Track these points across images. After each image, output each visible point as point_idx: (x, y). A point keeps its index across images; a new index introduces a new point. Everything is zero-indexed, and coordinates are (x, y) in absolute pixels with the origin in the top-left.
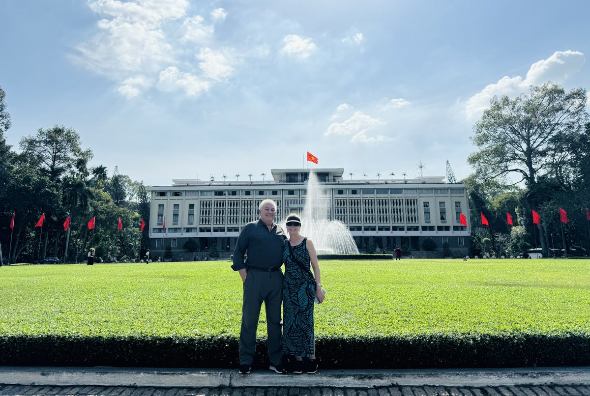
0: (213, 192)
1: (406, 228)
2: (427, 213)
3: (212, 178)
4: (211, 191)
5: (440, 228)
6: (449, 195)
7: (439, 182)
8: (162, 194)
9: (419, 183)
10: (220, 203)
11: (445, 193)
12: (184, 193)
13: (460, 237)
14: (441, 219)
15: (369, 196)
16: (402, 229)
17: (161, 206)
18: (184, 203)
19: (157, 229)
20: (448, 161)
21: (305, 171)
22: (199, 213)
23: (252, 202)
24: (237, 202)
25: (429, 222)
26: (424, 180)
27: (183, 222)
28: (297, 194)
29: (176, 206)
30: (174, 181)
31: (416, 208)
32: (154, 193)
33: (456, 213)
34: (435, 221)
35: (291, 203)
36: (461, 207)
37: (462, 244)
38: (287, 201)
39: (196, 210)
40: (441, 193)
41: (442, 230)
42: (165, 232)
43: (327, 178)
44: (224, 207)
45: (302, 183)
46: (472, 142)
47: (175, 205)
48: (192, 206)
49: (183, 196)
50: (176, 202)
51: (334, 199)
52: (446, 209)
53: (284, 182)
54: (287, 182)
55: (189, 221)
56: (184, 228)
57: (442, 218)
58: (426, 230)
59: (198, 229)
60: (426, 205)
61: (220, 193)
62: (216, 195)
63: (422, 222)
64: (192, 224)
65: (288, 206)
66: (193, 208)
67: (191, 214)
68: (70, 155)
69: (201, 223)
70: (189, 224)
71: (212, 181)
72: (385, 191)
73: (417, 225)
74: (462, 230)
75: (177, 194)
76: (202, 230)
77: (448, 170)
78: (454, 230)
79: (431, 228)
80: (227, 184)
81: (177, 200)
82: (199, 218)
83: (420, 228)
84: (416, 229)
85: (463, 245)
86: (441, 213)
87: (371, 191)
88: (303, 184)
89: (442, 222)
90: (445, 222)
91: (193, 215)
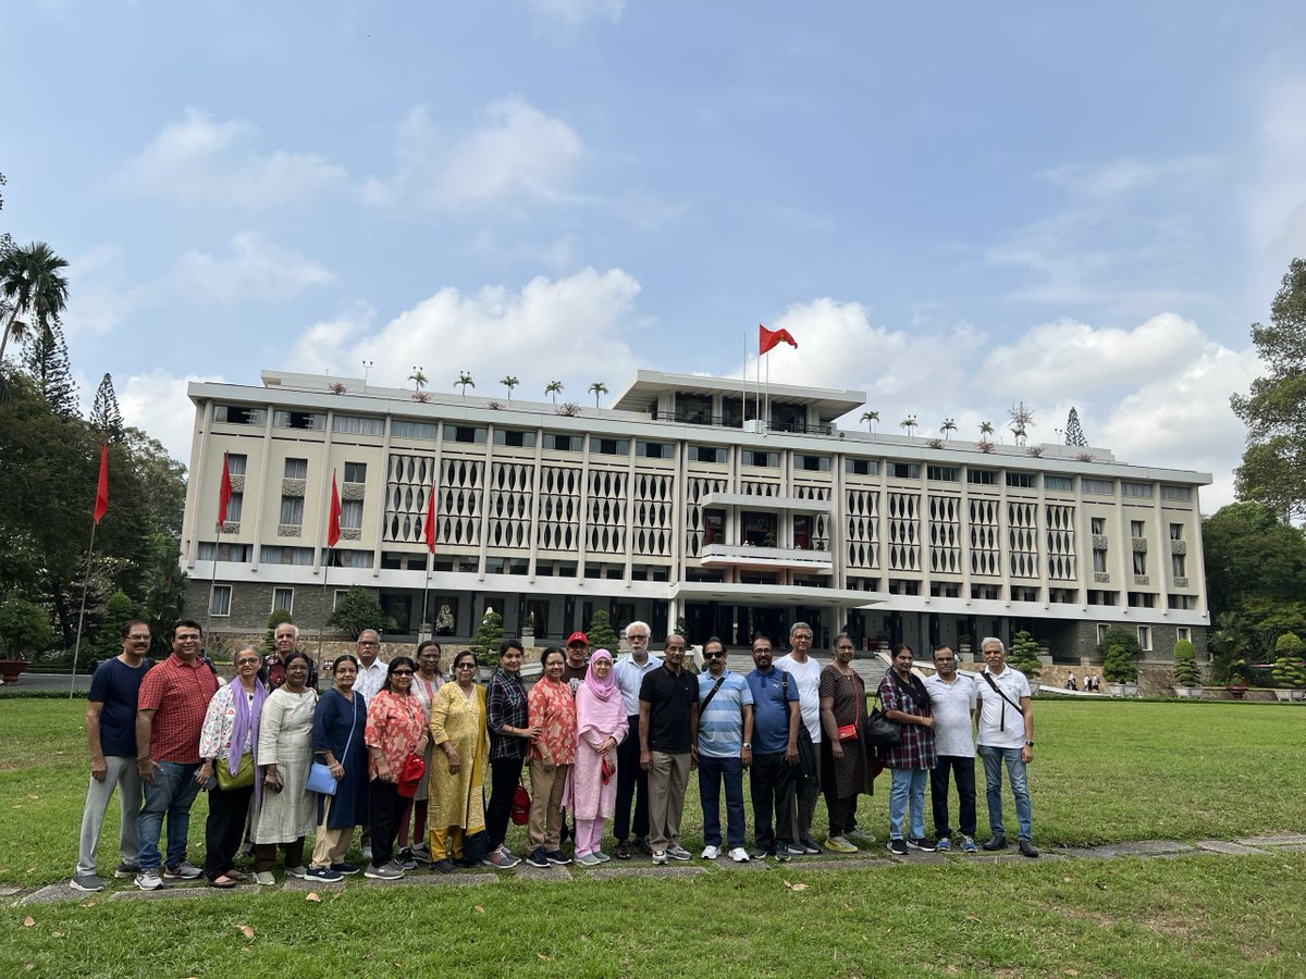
1: (1046, 594)
2: (1100, 552)
4: (432, 423)
5: (1133, 599)
6: (1157, 501)
8: (239, 413)
9: (1078, 461)
11: (1144, 496)
12: (329, 418)
13: (1182, 628)
14: (1135, 572)
17: (236, 461)
18: (323, 456)
19: (214, 545)
22: (384, 499)
23: (576, 475)
24: (524, 472)
25: (1105, 579)
28: (728, 462)
29: (295, 466)
31: (1070, 536)
32: (209, 407)
33: (1174, 555)
36: (1184, 538)
38: (692, 482)
39: (372, 488)
40: (1135, 495)
42: (247, 559)
47: (289, 461)
48: (355, 471)
49: (324, 430)
50: (297, 451)
52: (1149, 543)
53: (668, 419)
56: (324, 551)
57: (1136, 569)
58: (1097, 604)
59: (377, 558)
60: (1096, 526)
61: (463, 434)
62: (449, 437)
63: (1088, 579)
64: (355, 537)
65: (697, 498)
66: (362, 480)
67: (352, 502)
69: (390, 537)
73: (1074, 585)
74: (1185, 606)
75: (299, 418)
76: (402, 561)
78: (1169, 606)
79: (1109, 598)
81: (298, 444)
82: (381, 516)
83: (1083, 596)
86: (1135, 554)
88: (742, 431)
89: (1138, 582)
90: (1145, 582)
91: (361, 502)
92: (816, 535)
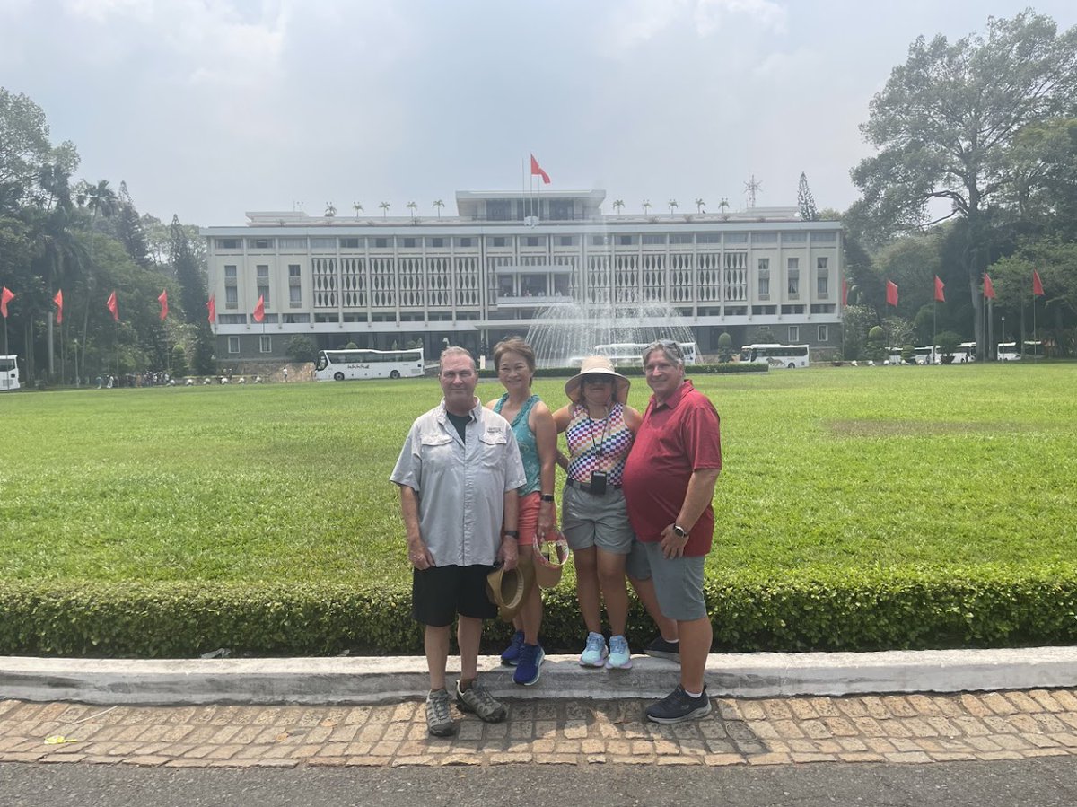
0: (338, 241)
1: (722, 311)
2: (764, 281)
3: (331, 209)
4: (333, 238)
5: (786, 310)
6: (808, 243)
7: (789, 218)
8: (230, 242)
9: (753, 222)
10: (354, 263)
11: (800, 241)
12: (277, 241)
13: (822, 326)
14: (789, 292)
15: (654, 248)
16: (714, 312)
17: (231, 269)
18: (278, 263)
19: (226, 315)
20: (803, 175)
21: (527, 197)
22: (312, 284)
23: (419, 261)
24: (388, 262)
25: (767, 298)
26: (761, 214)
27: (280, 301)
28: (511, 245)
29: (262, 269)
30: (248, 215)
31: (743, 272)
32: (213, 241)
33: (819, 279)
34: (777, 296)
35: (500, 264)
36: (828, 267)
37: (824, 338)
38: (490, 260)
39: (305, 278)
40: (793, 240)
41: (789, 313)
42: (244, 322)
43: (569, 212)
44: (363, 272)
45: (520, 222)
46: (864, 136)
47: (258, 267)
48: (294, 270)
49: (275, 249)
50: (262, 261)
51: (586, 254)
52: (800, 272)
53: (482, 219)
54: (488, 219)
55: (291, 300)
56: (284, 315)
57: (791, 290)
58: (760, 314)
59: (312, 317)
60: (764, 264)
61: (352, 242)
62: (343, 245)
63: (753, 299)
64: (299, 306)
65: (494, 269)
66: (299, 274)
67: (295, 287)
68: (27, 157)
69: (317, 305)
70: (292, 306)
71: (330, 215)
72: (685, 238)
73: (744, 304)
74: (826, 312)
75: (262, 243)
76: (320, 318)
77: (803, 194)
78: (812, 312)
79: (770, 310)
80: (365, 222)
81: (262, 255)
82: (312, 294)
83: (750, 310)
84: (741, 311)
85: (827, 339)
86: (790, 280)
87: (658, 238)
88: (523, 225)
89: (790, 298)
90: (797, 298)
91: (299, 287)
92: (571, 285)
